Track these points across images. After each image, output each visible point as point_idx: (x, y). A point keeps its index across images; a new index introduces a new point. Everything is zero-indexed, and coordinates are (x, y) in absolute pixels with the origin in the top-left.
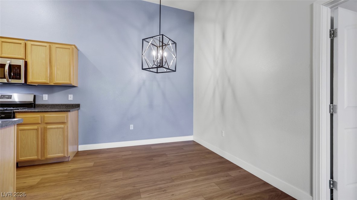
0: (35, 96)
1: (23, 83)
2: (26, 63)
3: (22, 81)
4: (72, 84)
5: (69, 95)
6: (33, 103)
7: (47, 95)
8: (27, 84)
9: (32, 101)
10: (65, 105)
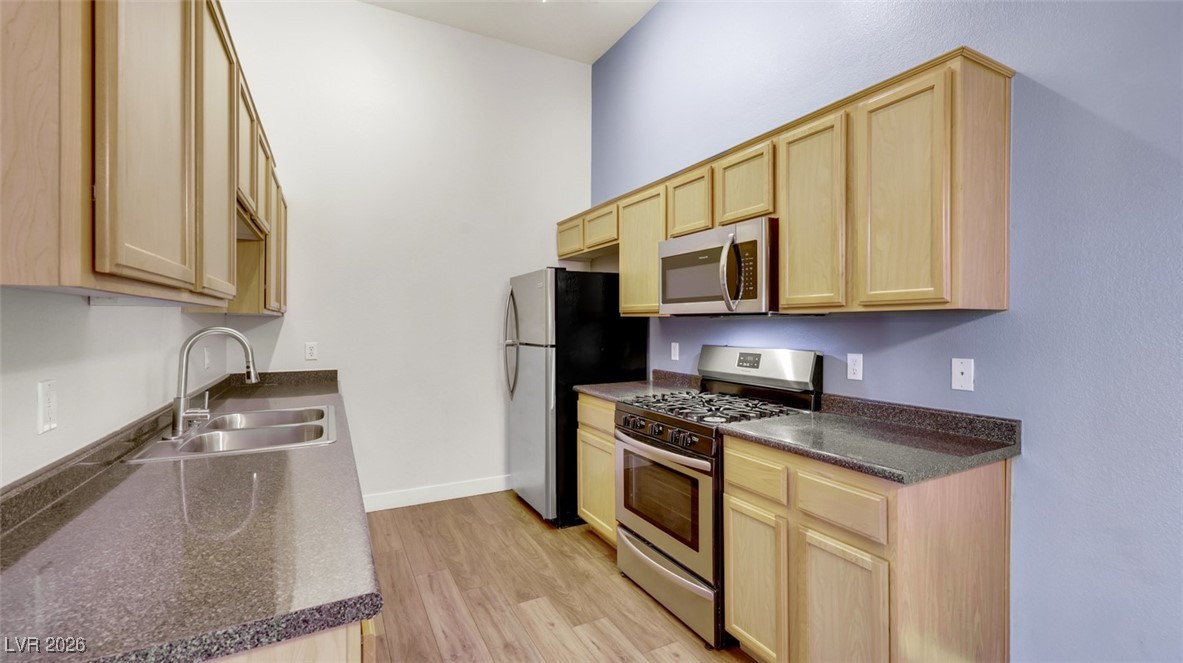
0: (819, 361)
1: (764, 311)
2: (774, 226)
3: (762, 303)
4: (949, 299)
5: (954, 360)
6: (811, 388)
7: (861, 356)
8: (781, 312)
9: (806, 384)
10: (934, 415)
